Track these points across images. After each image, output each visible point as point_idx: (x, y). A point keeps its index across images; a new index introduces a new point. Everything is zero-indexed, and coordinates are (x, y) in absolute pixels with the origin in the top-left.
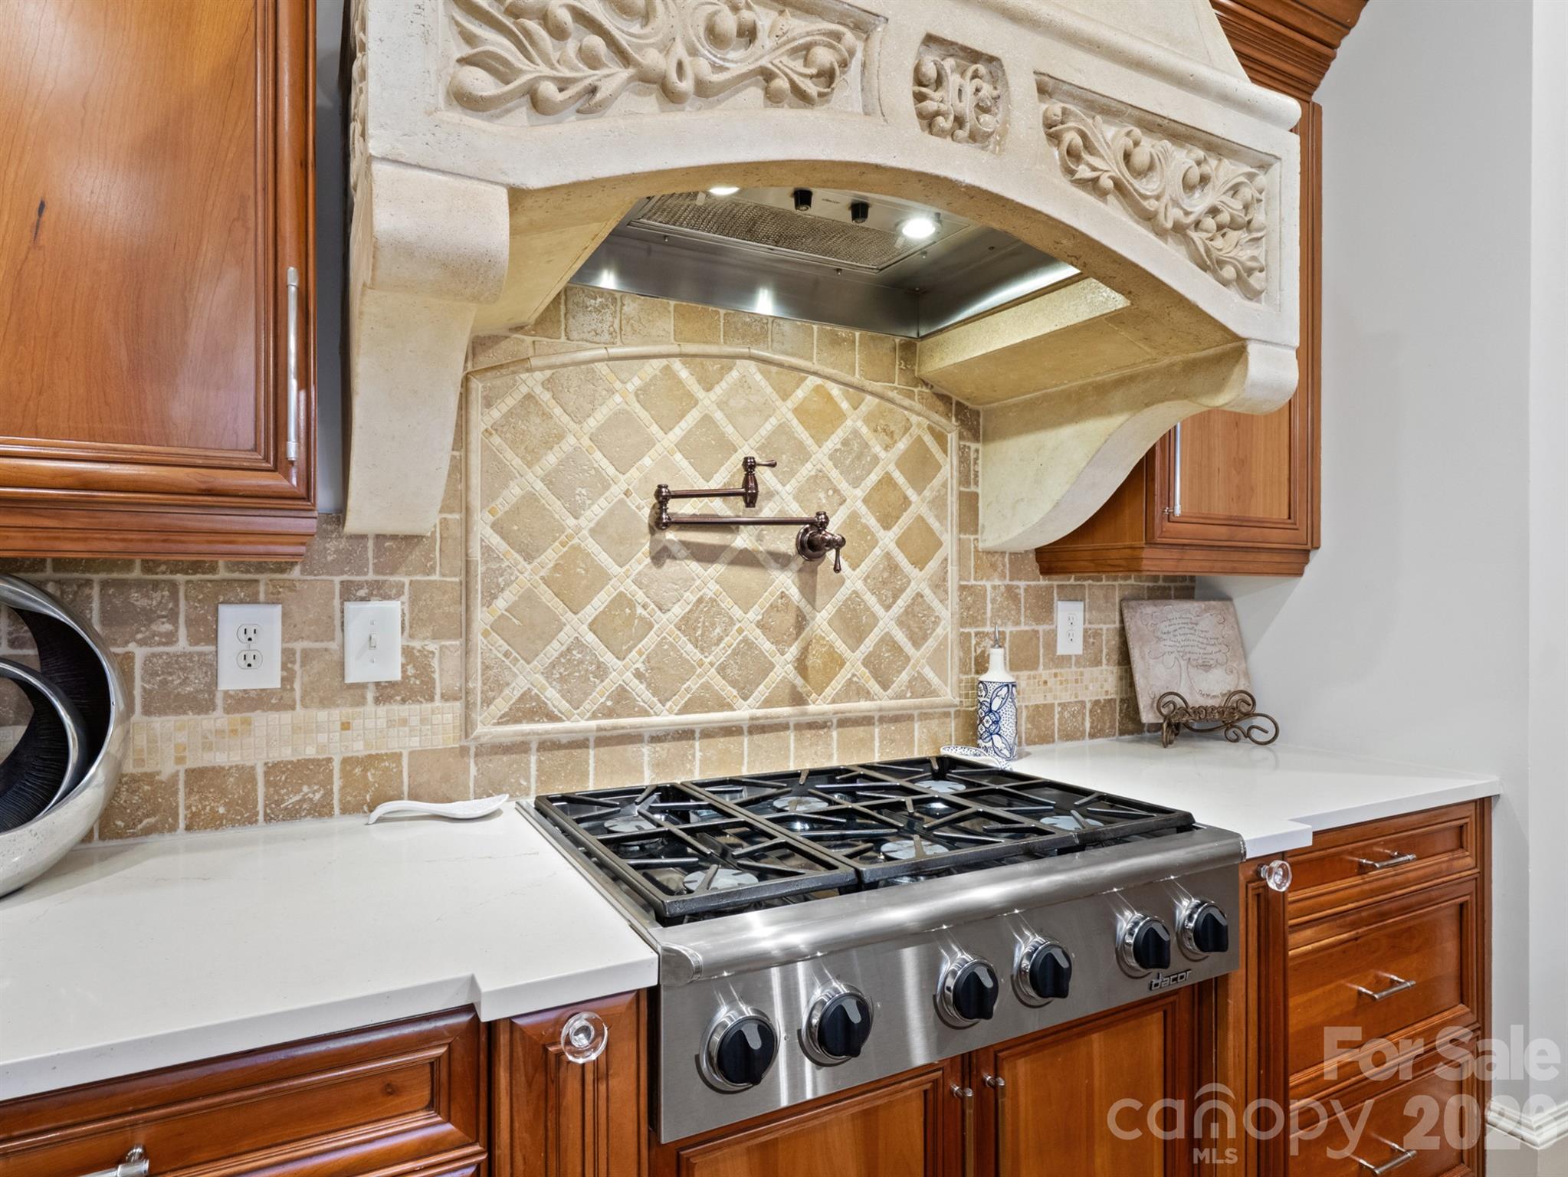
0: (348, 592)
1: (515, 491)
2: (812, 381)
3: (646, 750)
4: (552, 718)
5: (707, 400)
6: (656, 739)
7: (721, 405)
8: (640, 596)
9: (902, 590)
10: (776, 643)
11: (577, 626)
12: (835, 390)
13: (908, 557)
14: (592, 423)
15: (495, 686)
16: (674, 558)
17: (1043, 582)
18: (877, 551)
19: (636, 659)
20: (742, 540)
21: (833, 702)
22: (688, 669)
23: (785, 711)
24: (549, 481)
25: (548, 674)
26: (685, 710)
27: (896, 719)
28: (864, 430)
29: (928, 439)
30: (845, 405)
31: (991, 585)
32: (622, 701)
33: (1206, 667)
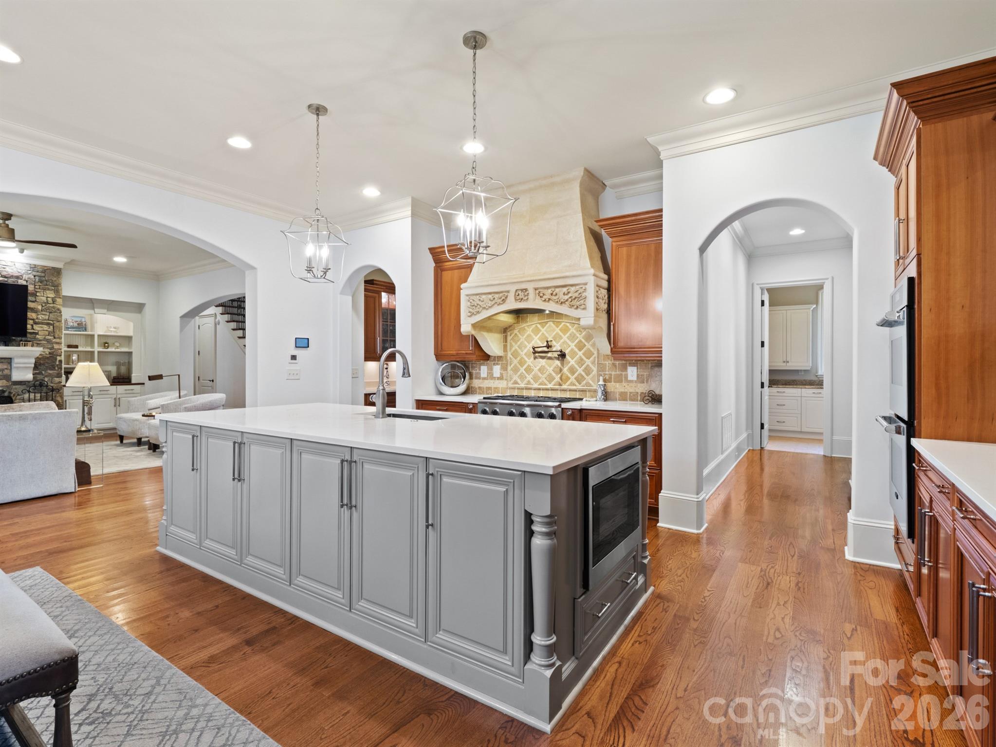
0: (494, 364)
1: (513, 349)
2: (563, 323)
3: (533, 391)
5: (543, 330)
6: (534, 389)
7: (545, 331)
8: (532, 365)
9: (584, 364)
10: (556, 374)
11: (522, 370)
12: (568, 324)
13: (585, 357)
14: (525, 337)
15: (511, 379)
16: (537, 358)
18: (578, 356)
19: (531, 376)
20: (549, 355)
21: (568, 386)
22: (540, 378)
23: (557, 387)
24: (519, 347)
26: (539, 385)
27: (582, 391)
30: (570, 327)
31: (608, 363)
32: (529, 383)
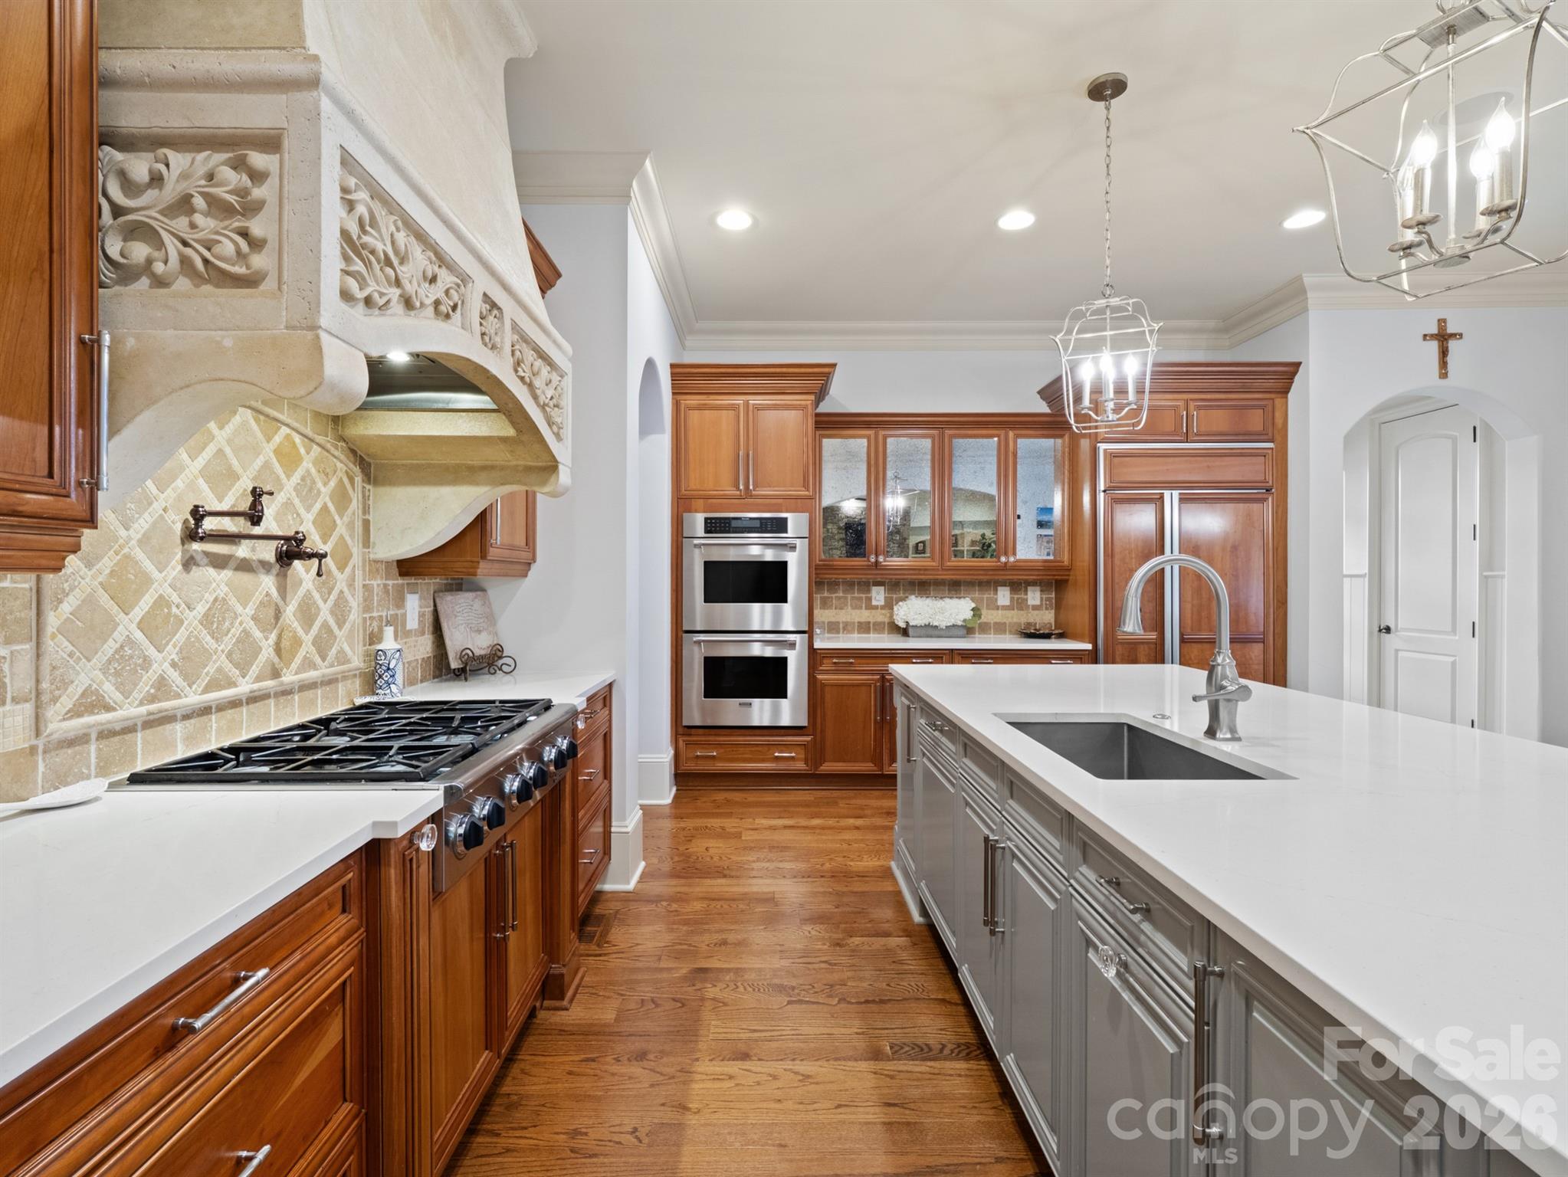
2: (283, 430)
3: (178, 727)
4: (108, 708)
5: (220, 437)
6: (186, 717)
7: (229, 441)
8: (175, 598)
9: (332, 589)
10: (263, 631)
11: (128, 626)
12: (297, 439)
15: (61, 684)
16: (198, 565)
17: (400, 581)
19: (172, 652)
20: (243, 550)
21: (296, 673)
22: (207, 655)
23: (269, 684)
25: (104, 671)
26: (206, 691)
27: (329, 682)
28: (313, 471)
29: (346, 480)
30: (302, 451)
31: (376, 583)
32: (162, 688)
33: (479, 631)
